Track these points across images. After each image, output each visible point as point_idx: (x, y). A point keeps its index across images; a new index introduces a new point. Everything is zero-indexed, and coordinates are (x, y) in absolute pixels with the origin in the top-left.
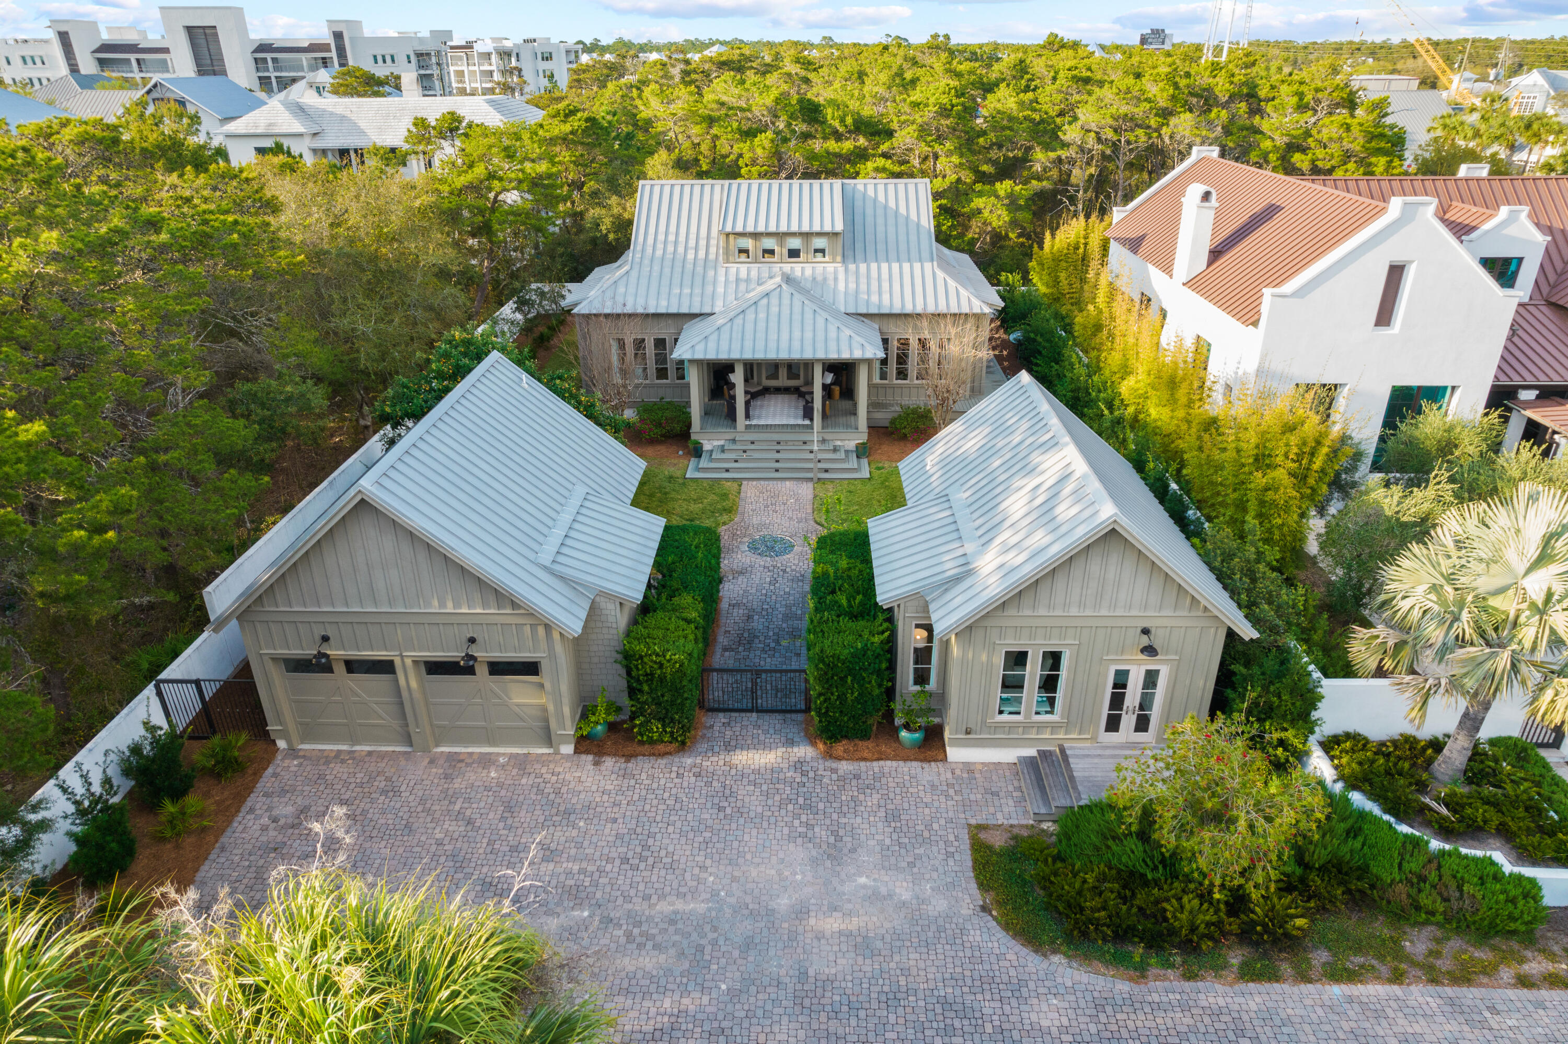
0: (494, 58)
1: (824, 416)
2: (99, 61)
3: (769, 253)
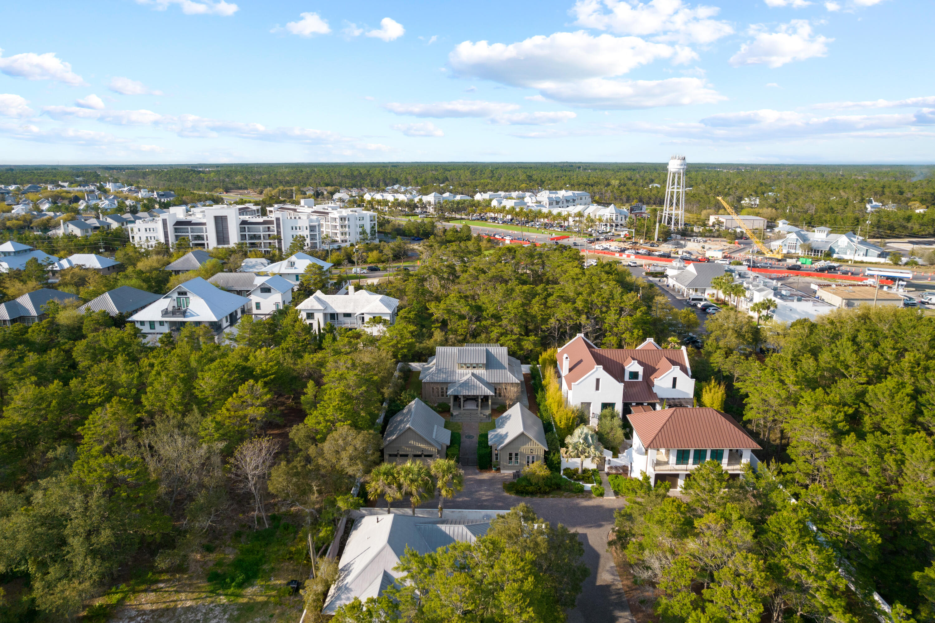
0: (338, 220)
1: (481, 407)
2: (175, 229)
3: (468, 367)
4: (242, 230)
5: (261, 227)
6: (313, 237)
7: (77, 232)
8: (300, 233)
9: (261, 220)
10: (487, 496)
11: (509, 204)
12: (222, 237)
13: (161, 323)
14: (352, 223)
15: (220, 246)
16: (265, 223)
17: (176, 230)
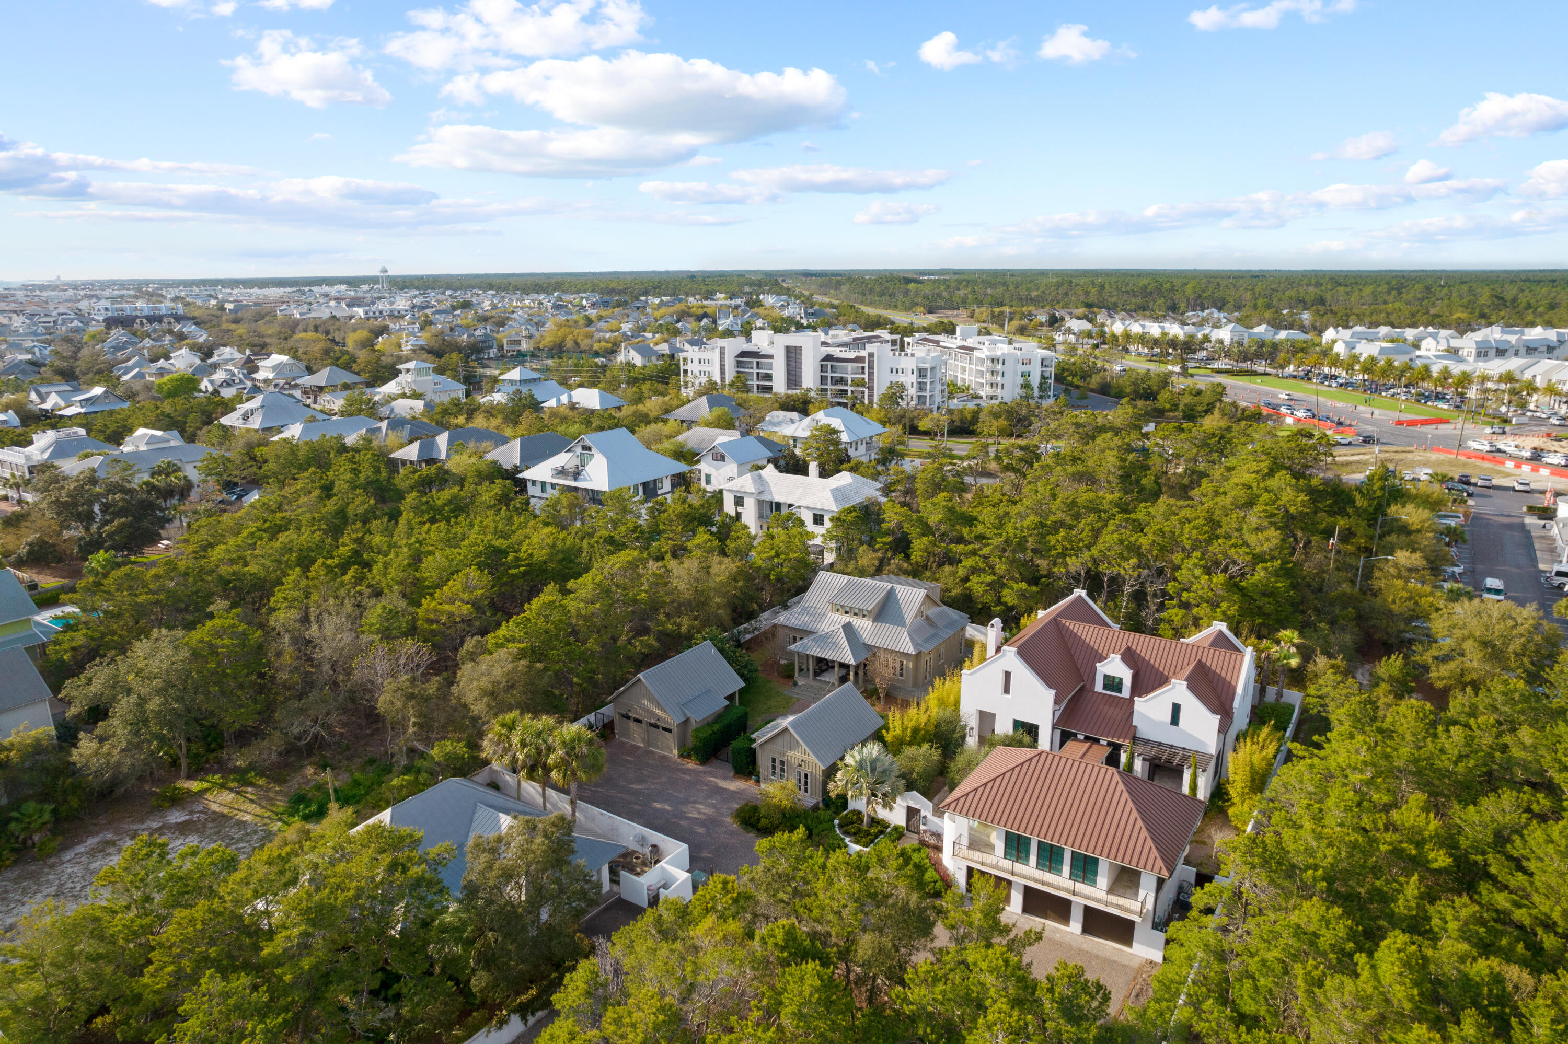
0: (987, 362)
2: (738, 362)
3: (846, 612)
4: (823, 368)
5: (850, 366)
6: (921, 387)
7: (638, 360)
8: (901, 379)
9: (852, 355)
10: (700, 813)
11: (1366, 350)
12: (793, 378)
13: (553, 486)
14: (1008, 369)
15: (790, 392)
16: (859, 359)
17: (739, 364)
